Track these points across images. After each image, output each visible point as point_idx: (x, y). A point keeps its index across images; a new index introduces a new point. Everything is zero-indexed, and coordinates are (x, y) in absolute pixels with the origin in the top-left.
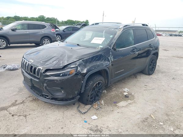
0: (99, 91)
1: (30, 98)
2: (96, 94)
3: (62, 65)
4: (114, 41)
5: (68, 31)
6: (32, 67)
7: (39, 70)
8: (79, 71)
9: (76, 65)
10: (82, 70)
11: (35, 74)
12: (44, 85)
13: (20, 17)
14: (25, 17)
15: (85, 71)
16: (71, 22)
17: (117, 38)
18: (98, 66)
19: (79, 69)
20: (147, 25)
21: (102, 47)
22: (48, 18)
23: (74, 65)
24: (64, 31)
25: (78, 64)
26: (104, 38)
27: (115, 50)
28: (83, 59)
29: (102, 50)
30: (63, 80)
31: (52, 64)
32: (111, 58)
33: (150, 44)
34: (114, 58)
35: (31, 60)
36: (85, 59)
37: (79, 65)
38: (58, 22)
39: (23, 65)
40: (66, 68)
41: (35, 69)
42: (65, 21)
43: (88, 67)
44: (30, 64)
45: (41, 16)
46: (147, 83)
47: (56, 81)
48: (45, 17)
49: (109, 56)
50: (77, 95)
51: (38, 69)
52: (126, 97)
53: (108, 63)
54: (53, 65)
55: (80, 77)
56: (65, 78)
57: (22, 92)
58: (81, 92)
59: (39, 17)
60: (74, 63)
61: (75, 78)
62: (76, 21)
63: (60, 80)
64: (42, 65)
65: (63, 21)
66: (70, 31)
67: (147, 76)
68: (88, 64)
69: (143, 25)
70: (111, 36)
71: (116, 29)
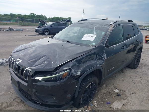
0: (92, 92)
1: (18, 98)
2: (89, 95)
3: (53, 67)
4: (107, 38)
5: (55, 26)
6: (19, 67)
7: (27, 71)
8: (73, 74)
9: (69, 67)
10: (76, 72)
11: (23, 76)
12: (33, 91)
13: (15, 14)
14: (19, 15)
15: (79, 73)
16: (56, 19)
17: (109, 34)
18: (92, 66)
19: (73, 71)
20: (132, 21)
21: (94, 44)
22: (38, 15)
23: (67, 67)
24: (51, 26)
25: (71, 65)
26: (96, 35)
27: (108, 47)
28: (76, 59)
29: (96, 48)
30: (54, 86)
31: (41, 65)
32: (104, 56)
33: (137, 40)
34: (107, 56)
35: (18, 59)
36: (78, 59)
37: (73, 67)
38: (46, 18)
39: (11, 64)
40: (58, 71)
41: (23, 70)
42: (51, 18)
43: (82, 68)
44: (18, 63)
45: (32, 14)
46: (134, 77)
47: (46, 88)
48: (35, 15)
49: (103, 55)
50: (70, 100)
51: (25, 71)
52: (118, 95)
53: (102, 61)
54: (43, 66)
55: (73, 82)
56: (58, 84)
57: (10, 91)
58: (75, 97)
59: (30, 15)
60: (67, 65)
61: (68, 83)
62: (60, 18)
63: (51, 86)
64: (30, 65)
65: (50, 18)
66: (56, 26)
67: (133, 70)
68: (81, 64)
69: (129, 21)
70: (103, 33)
71: (107, 25)
